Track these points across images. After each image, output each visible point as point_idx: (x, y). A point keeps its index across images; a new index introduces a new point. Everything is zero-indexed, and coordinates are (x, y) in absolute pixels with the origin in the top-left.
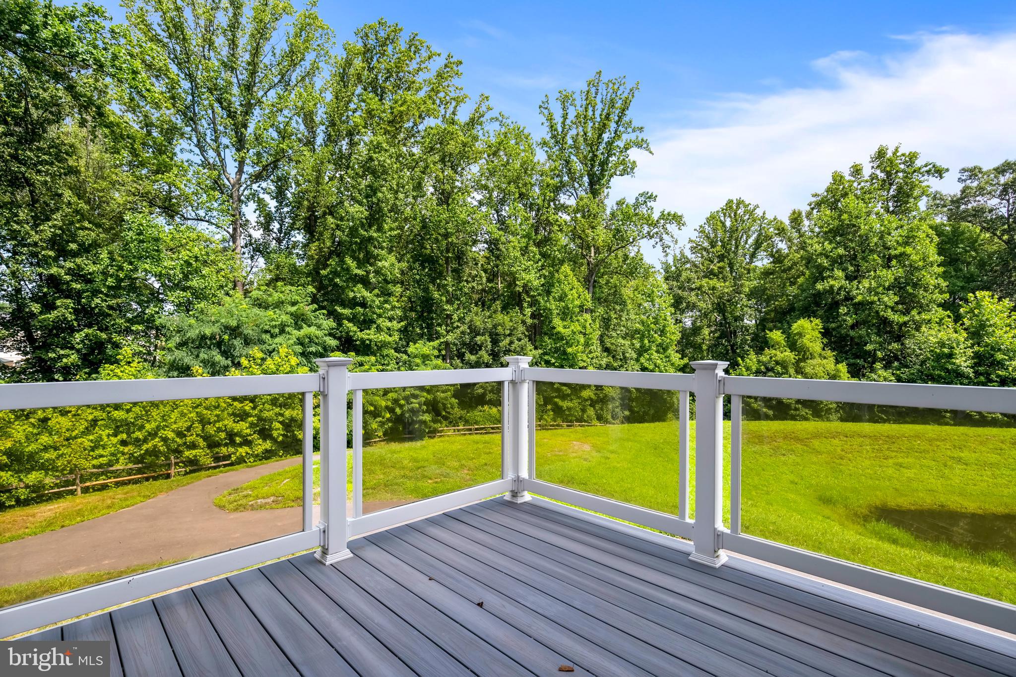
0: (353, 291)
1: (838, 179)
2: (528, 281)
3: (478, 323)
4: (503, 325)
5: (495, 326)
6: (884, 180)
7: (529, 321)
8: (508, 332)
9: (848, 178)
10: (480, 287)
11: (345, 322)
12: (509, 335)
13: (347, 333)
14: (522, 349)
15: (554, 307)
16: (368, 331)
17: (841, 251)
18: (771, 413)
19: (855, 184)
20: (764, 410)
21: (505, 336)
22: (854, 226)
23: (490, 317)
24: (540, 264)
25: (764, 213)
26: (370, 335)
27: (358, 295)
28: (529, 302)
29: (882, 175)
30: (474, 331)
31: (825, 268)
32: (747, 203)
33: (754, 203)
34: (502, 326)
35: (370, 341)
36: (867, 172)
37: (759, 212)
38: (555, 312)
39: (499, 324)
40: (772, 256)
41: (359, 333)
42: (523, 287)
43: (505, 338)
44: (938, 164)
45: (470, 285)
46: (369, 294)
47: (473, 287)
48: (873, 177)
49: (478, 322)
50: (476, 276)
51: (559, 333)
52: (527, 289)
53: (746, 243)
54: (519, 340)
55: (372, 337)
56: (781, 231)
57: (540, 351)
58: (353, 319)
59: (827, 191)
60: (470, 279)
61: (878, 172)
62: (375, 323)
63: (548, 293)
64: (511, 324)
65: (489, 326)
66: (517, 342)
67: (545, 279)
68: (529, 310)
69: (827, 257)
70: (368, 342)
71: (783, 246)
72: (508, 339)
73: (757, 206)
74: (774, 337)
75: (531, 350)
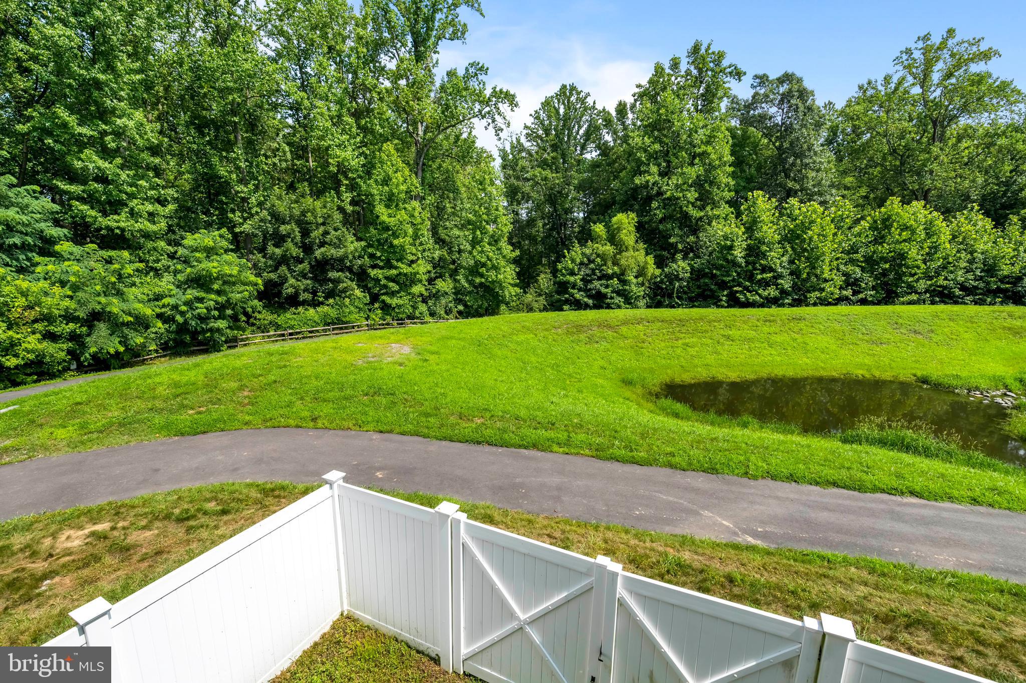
0: (80, 159)
1: (659, 70)
2: (343, 160)
3: (282, 209)
4: (313, 211)
5: (303, 213)
6: (696, 77)
7: (349, 209)
8: (320, 220)
9: (668, 71)
10: (284, 165)
11: (75, 203)
12: (323, 224)
13: (83, 217)
14: (340, 240)
15: (376, 192)
16: (116, 217)
17: (657, 147)
18: (590, 302)
19: (673, 78)
20: (586, 299)
21: (318, 225)
22: (669, 121)
23: (296, 202)
24: (358, 139)
25: (594, 103)
26: (120, 221)
27: (91, 166)
28: (347, 185)
29: (695, 72)
30: (277, 218)
31: (643, 162)
32: (579, 90)
33: (586, 91)
34: (313, 213)
35: (123, 230)
36: (683, 67)
37: (590, 101)
38: (378, 197)
39: (309, 211)
40: (600, 148)
41: (100, 219)
42: (338, 166)
43: (317, 228)
44: (739, 67)
45: (270, 161)
46: (107, 165)
47: (275, 164)
48: (688, 73)
49: (282, 207)
50: (278, 150)
51: (384, 222)
52: (343, 169)
53: (577, 133)
54: (336, 230)
55: (122, 224)
56: (608, 122)
57: (363, 243)
58: (90, 199)
59: (651, 82)
60: (269, 153)
61: (692, 68)
62: (126, 205)
63: (369, 174)
64: (324, 211)
65: (297, 212)
66: (333, 232)
67: (365, 158)
68: (348, 194)
69: (645, 151)
70: (118, 231)
71: (608, 138)
72: (322, 229)
73: (588, 95)
74: (597, 230)
75: (352, 242)
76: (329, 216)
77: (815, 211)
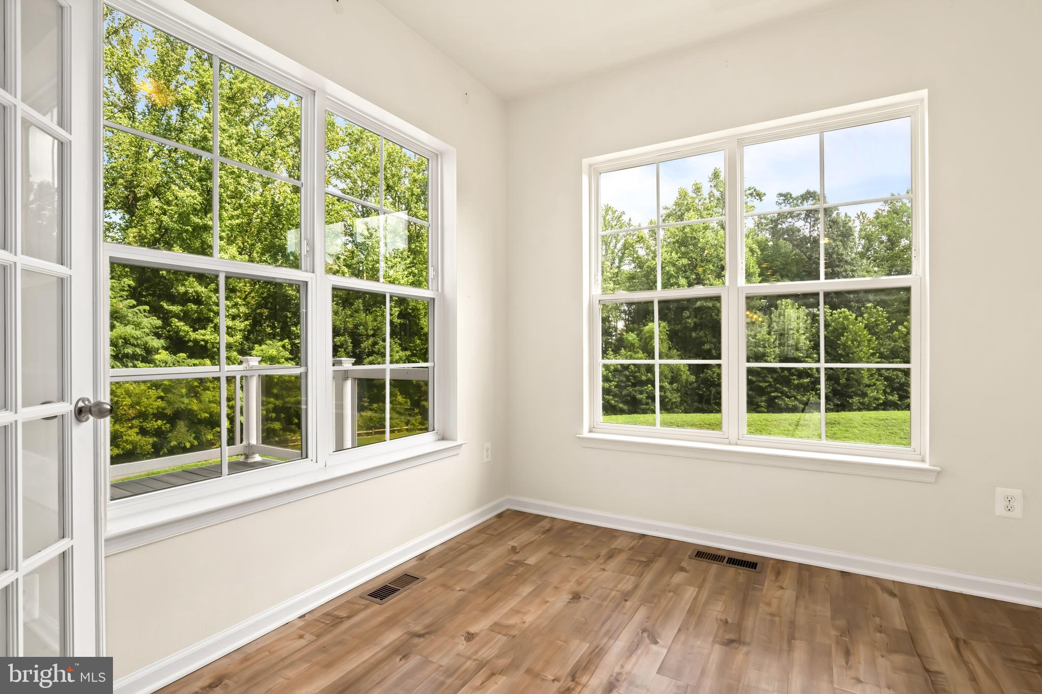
0: (184, 285)
1: (683, 195)
4: (365, 325)
5: (356, 326)
6: (718, 199)
7: (397, 321)
8: (371, 332)
9: (691, 194)
11: (175, 320)
12: (373, 335)
13: (177, 333)
15: (420, 307)
16: (203, 331)
17: (685, 261)
18: (625, 408)
19: (697, 201)
20: (621, 405)
21: (368, 337)
22: (695, 238)
23: (351, 316)
24: (408, 261)
25: (630, 220)
26: (204, 335)
27: (191, 290)
28: (396, 301)
29: (717, 194)
31: (672, 276)
32: (614, 209)
33: (620, 210)
34: (364, 326)
35: (206, 342)
36: (705, 191)
37: (625, 218)
38: (422, 312)
39: (361, 324)
40: (634, 262)
41: (191, 333)
43: (367, 339)
44: (758, 189)
46: (203, 289)
48: (711, 195)
49: (339, 321)
53: (615, 248)
55: (207, 337)
56: (641, 239)
57: (408, 353)
58: (185, 317)
59: (676, 204)
61: (715, 191)
62: (212, 321)
64: (375, 324)
65: (350, 326)
66: (381, 343)
67: (414, 277)
68: (397, 309)
69: (674, 265)
70: (203, 343)
71: (642, 252)
72: (371, 340)
73: (623, 213)
74: (630, 338)
75: (397, 352)
76: (378, 329)
77: (846, 318)
